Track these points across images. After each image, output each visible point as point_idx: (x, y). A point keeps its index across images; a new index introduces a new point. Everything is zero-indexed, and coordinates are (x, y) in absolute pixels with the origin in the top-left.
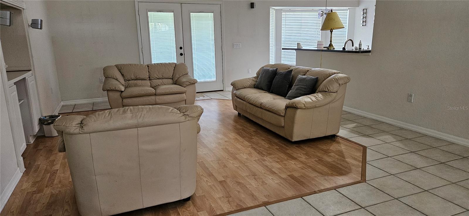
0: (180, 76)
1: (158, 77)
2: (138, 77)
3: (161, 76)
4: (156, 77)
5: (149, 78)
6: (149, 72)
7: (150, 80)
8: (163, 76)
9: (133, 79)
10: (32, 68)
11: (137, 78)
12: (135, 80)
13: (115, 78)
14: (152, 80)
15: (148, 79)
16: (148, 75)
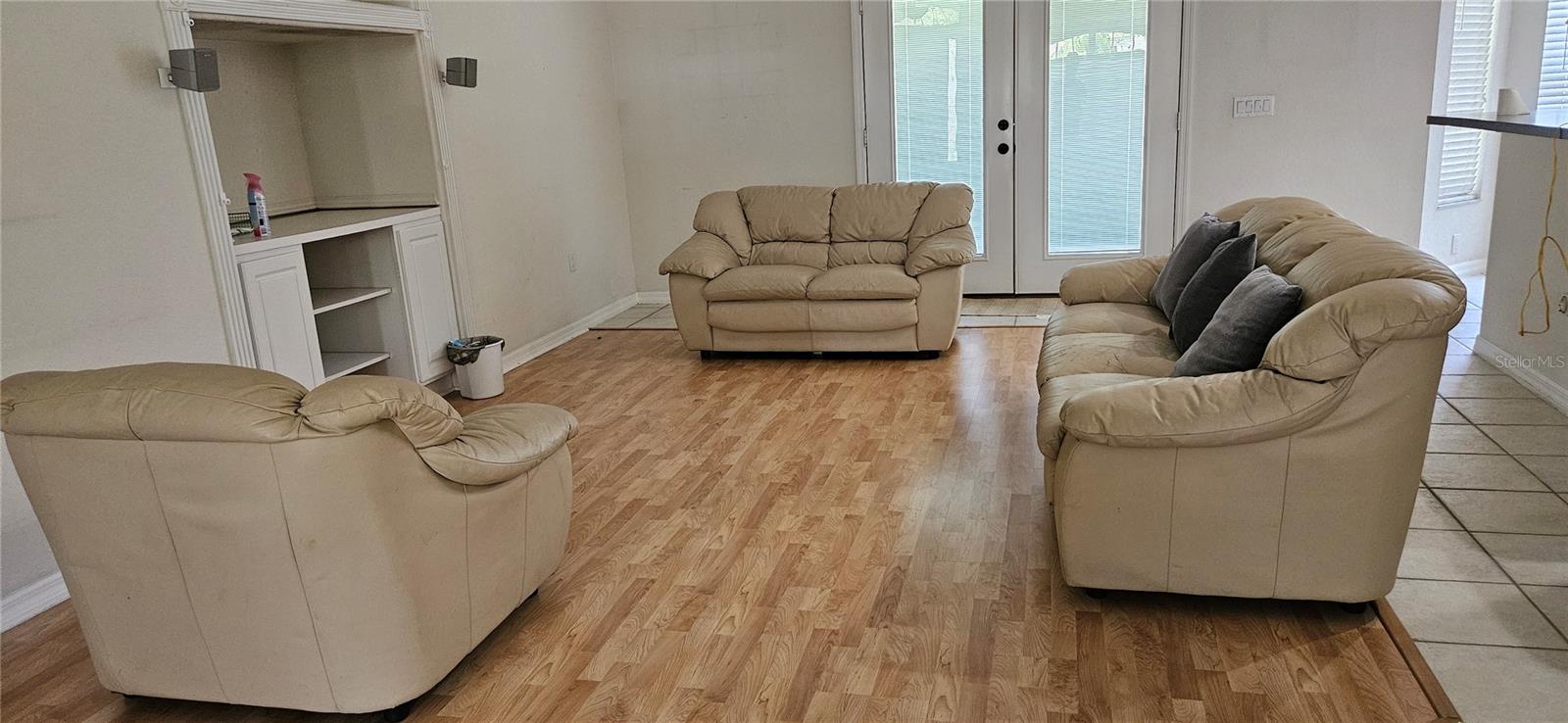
0: (932, 232)
1: (856, 235)
2: (791, 232)
3: (869, 233)
4: (852, 233)
5: (830, 235)
6: (831, 214)
7: (831, 243)
8: (873, 230)
9: (777, 237)
10: (442, 198)
11: (789, 237)
12: (784, 241)
13: (720, 234)
14: (837, 245)
15: (827, 239)
16: (827, 225)
